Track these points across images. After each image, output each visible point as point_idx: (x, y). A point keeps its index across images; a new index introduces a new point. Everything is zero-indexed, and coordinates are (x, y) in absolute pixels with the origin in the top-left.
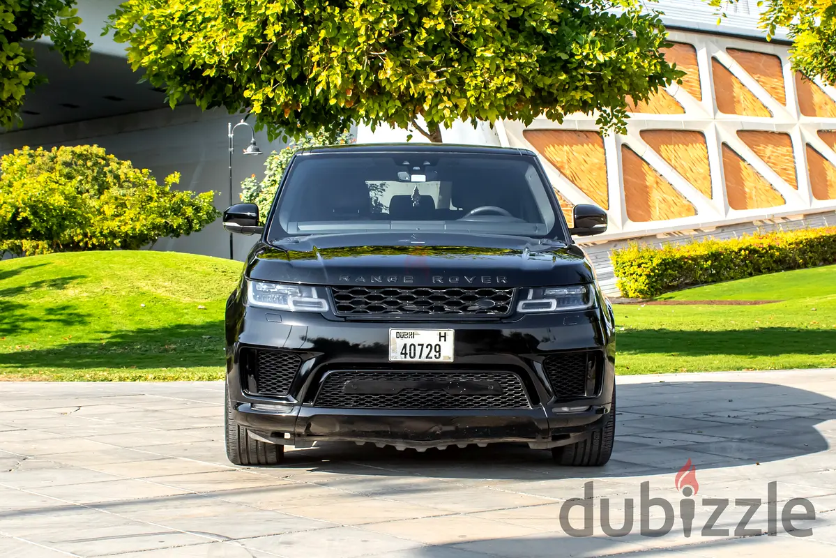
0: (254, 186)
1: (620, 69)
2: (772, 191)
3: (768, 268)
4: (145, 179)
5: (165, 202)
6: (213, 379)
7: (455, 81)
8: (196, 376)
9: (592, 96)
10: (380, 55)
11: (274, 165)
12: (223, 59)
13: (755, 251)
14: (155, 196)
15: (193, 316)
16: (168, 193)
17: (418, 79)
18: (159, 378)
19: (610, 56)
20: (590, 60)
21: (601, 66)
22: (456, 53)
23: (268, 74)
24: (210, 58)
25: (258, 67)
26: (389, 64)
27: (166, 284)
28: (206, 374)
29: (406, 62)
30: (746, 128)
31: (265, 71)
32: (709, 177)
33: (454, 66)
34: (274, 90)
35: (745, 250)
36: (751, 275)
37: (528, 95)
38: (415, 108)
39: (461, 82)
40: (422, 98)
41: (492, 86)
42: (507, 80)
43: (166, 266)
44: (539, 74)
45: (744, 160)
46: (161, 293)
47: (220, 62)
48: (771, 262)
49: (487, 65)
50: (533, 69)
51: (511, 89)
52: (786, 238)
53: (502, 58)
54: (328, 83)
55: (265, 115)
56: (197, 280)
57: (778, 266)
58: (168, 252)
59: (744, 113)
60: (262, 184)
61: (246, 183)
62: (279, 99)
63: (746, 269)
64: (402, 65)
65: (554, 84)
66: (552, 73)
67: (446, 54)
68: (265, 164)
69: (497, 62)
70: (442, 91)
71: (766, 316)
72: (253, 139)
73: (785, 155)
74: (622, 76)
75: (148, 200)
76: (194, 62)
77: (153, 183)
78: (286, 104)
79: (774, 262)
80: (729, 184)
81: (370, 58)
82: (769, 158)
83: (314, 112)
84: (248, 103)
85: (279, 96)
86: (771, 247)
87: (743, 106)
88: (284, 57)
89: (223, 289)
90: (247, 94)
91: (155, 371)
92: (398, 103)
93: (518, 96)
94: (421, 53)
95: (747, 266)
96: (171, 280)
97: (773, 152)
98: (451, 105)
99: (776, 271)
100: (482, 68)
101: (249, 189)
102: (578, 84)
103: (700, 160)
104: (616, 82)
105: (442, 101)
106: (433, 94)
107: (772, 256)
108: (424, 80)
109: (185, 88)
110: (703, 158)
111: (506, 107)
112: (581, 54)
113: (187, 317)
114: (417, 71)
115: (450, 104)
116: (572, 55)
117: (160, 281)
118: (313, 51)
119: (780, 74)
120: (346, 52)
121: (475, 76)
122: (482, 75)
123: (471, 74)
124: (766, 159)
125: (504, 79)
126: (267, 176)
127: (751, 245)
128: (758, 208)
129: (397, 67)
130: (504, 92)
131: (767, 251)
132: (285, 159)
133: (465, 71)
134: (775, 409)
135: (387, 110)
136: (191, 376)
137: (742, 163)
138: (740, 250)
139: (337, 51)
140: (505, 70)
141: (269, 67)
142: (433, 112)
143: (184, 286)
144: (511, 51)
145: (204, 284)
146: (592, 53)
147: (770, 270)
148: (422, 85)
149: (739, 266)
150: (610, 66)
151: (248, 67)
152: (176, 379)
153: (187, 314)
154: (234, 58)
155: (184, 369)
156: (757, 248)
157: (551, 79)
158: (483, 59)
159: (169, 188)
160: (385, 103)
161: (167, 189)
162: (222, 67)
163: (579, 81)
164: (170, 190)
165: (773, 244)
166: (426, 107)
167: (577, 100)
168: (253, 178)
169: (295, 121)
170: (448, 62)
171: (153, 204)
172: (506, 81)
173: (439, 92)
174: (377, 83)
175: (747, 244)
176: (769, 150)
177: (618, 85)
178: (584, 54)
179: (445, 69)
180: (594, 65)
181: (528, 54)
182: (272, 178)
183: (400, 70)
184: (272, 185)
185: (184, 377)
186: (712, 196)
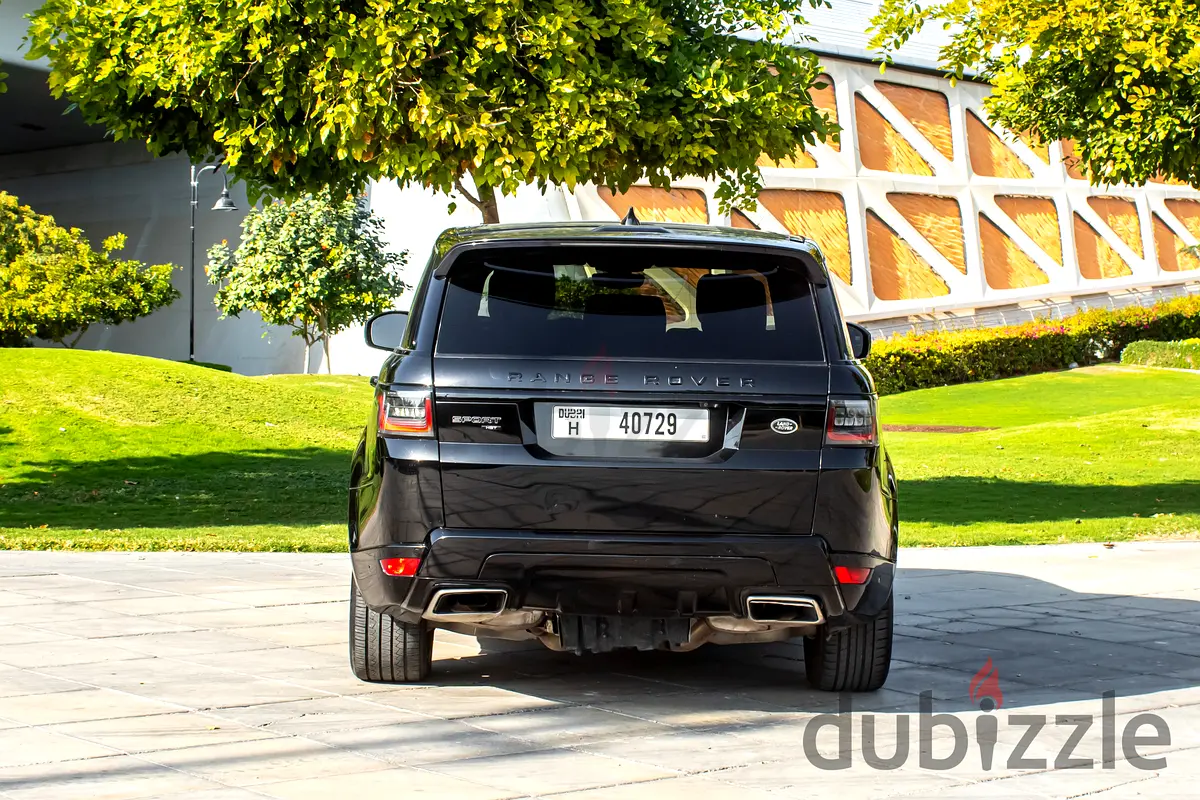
0: (225, 255)
1: (754, 116)
2: (932, 275)
3: (926, 381)
4: (75, 241)
5: (101, 274)
6: (160, 548)
7: (518, 126)
8: (134, 544)
9: (715, 153)
10: (412, 85)
11: (254, 228)
12: (184, 84)
13: (908, 357)
14: (87, 265)
15: (133, 447)
16: (105, 262)
17: (466, 122)
18: (80, 546)
19: (740, 96)
20: (713, 101)
21: (727, 110)
22: (521, 86)
23: (249, 108)
24: (165, 82)
25: (235, 97)
26: (424, 99)
27: (96, 399)
28: (149, 540)
29: (449, 96)
30: (899, 190)
31: (245, 103)
32: (847, 254)
33: (517, 106)
34: (257, 133)
35: (895, 355)
36: (902, 389)
37: (624, 149)
38: (460, 163)
39: (528, 128)
40: (472, 148)
41: (573, 135)
42: (595, 126)
43: (98, 373)
44: (639, 119)
45: (896, 234)
46: (88, 412)
47: (180, 87)
48: (931, 372)
49: (566, 105)
50: (631, 111)
51: (600, 140)
52: (950, 341)
53: (587, 95)
54: (337, 126)
55: (244, 167)
56: (140, 394)
57: (939, 378)
58: (101, 352)
59: (897, 169)
60: (237, 254)
61: (214, 251)
62: (265, 146)
63: (895, 381)
64: (443, 102)
65: (662, 134)
66: (659, 117)
67: (507, 87)
68: (242, 225)
69: (581, 101)
70: (500, 140)
71: (935, 456)
72: (225, 190)
73: (951, 228)
74: (757, 126)
75: (77, 271)
76: (142, 86)
77: (84, 248)
78: (274, 153)
79: (934, 372)
80: (876, 266)
81: (397, 89)
82: (929, 231)
83: (315, 164)
84: (220, 149)
85: (264, 142)
86: (930, 352)
87: (895, 159)
88: (272, 85)
89: (178, 408)
90: (218, 136)
91: (75, 535)
92: (437, 156)
93: (608, 149)
94: (471, 85)
95: (897, 377)
96: (103, 393)
97: (936, 223)
98: (513, 161)
99: (937, 385)
100: (559, 109)
101: (218, 259)
102: (696, 136)
103: (836, 231)
104: (747, 135)
105: (500, 154)
106: (487, 145)
107: (931, 364)
108: (475, 124)
109: (129, 125)
110: (840, 229)
111: (592, 165)
112: (700, 92)
113: (125, 447)
114: (465, 111)
115: (511, 159)
116: (688, 93)
117: (88, 395)
118: (316, 77)
119: (946, 118)
120: (363, 80)
121: (549, 121)
122: (557, 119)
123: (543, 117)
124: (925, 233)
125: (589, 126)
126: (244, 243)
127: (903, 349)
128: (912, 298)
129: (436, 104)
130: (590, 143)
131: (925, 358)
132: (270, 219)
133: (533, 113)
134: (974, 612)
135: (420, 166)
136: (126, 544)
137: (893, 238)
138: (889, 355)
139: (351, 77)
140: (593, 112)
141: (250, 98)
142: (488, 170)
143: (122, 402)
144: (600, 86)
145: (150, 400)
146: (716, 91)
147: (928, 384)
148: (473, 131)
149: (887, 376)
150: (740, 111)
151: (220, 96)
152: (106, 548)
153: (125, 443)
154: (200, 83)
155: (118, 531)
156: (911, 353)
157: (657, 125)
158: (560, 95)
159: (107, 255)
160: (418, 154)
161: (105, 256)
162: (182, 95)
163: (697, 131)
164: (108, 258)
165: (933, 348)
166: (478, 162)
167: (694, 158)
168: (224, 245)
169: (286, 176)
170: (509, 98)
171: (83, 277)
172: (592, 128)
173: (496, 141)
174: (407, 128)
175: (898, 348)
176: (929, 221)
177: (751, 138)
178: (705, 93)
179: (506, 108)
180: (718, 109)
181: (625, 90)
182: (251, 245)
183: (440, 110)
184: (250, 255)
185: (117, 545)
186: (851, 280)
